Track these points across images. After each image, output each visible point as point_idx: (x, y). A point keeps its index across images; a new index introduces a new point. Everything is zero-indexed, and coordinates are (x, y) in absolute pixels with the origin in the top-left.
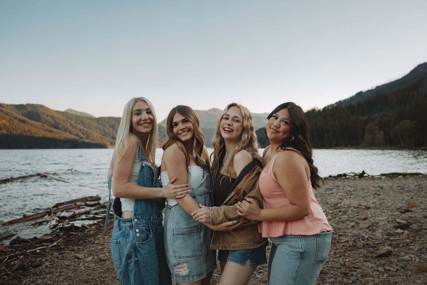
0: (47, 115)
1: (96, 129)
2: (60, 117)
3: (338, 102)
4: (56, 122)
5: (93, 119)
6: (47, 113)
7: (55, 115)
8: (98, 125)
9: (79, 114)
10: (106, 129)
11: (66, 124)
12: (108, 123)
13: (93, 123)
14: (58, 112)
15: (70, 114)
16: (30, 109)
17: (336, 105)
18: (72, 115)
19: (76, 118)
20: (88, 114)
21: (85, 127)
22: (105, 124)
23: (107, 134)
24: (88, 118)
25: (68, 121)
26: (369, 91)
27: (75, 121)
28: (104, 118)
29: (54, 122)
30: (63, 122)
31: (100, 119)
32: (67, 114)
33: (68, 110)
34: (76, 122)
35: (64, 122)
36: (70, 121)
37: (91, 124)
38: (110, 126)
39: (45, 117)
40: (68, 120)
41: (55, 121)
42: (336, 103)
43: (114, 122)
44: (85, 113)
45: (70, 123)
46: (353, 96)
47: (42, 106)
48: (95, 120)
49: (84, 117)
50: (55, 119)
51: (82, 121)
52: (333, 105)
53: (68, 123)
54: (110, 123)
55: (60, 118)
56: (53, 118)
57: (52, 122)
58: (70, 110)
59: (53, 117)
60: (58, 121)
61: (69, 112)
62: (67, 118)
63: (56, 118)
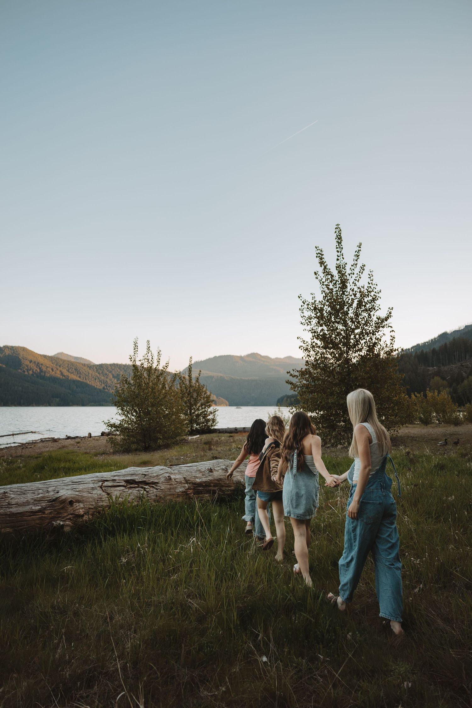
0: (31, 362)
1: (96, 379)
2: (47, 363)
3: (415, 346)
4: (41, 371)
5: (91, 366)
6: (30, 358)
7: (41, 360)
8: (98, 375)
9: (73, 360)
10: (108, 380)
11: (56, 373)
12: (110, 372)
13: (91, 372)
14: (45, 356)
15: (61, 360)
16: (7, 352)
17: (413, 350)
18: (64, 361)
19: (68, 364)
20: (85, 360)
21: (80, 377)
22: (107, 373)
23: (110, 386)
24: (84, 365)
25: (57, 369)
26: (455, 332)
27: (67, 368)
28: (106, 365)
29: (38, 370)
30: (51, 371)
31: (101, 366)
32: (56, 360)
33: (58, 354)
34: (68, 371)
35: (53, 370)
36: (61, 369)
37: (89, 374)
38: (114, 377)
39: (27, 363)
40: (58, 367)
41: (40, 368)
42: (412, 348)
43: (119, 371)
44: (81, 358)
45: (60, 371)
46: (435, 339)
47: (24, 349)
48: (95, 368)
49: (80, 363)
50: (41, 366)
51: (76, 370)
52: (409, 349)
53: (58, 372)
54: (113, 372)
55: (48, 366)
56: (38, 365)
57: (36, 370)
58: (62, 353)
59: (38, 363)
60: (44, 369)
61: (60, 357)
62: (57, 365)
63: (42, 364)
